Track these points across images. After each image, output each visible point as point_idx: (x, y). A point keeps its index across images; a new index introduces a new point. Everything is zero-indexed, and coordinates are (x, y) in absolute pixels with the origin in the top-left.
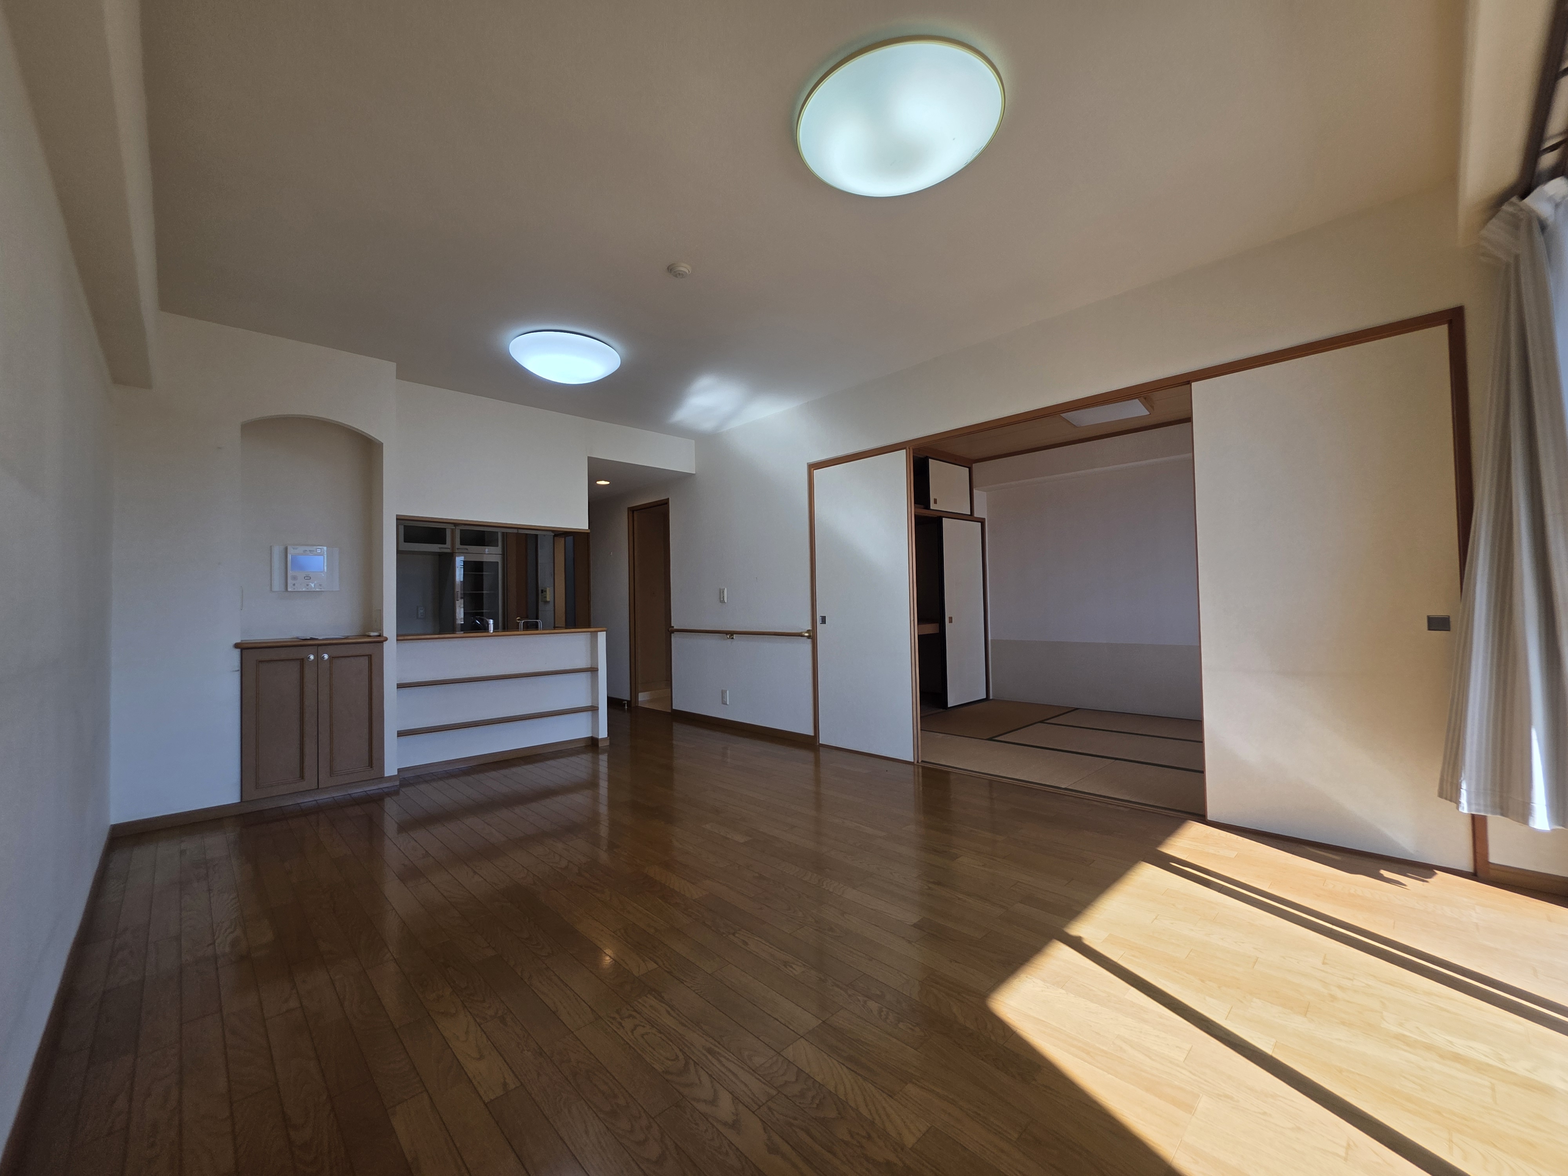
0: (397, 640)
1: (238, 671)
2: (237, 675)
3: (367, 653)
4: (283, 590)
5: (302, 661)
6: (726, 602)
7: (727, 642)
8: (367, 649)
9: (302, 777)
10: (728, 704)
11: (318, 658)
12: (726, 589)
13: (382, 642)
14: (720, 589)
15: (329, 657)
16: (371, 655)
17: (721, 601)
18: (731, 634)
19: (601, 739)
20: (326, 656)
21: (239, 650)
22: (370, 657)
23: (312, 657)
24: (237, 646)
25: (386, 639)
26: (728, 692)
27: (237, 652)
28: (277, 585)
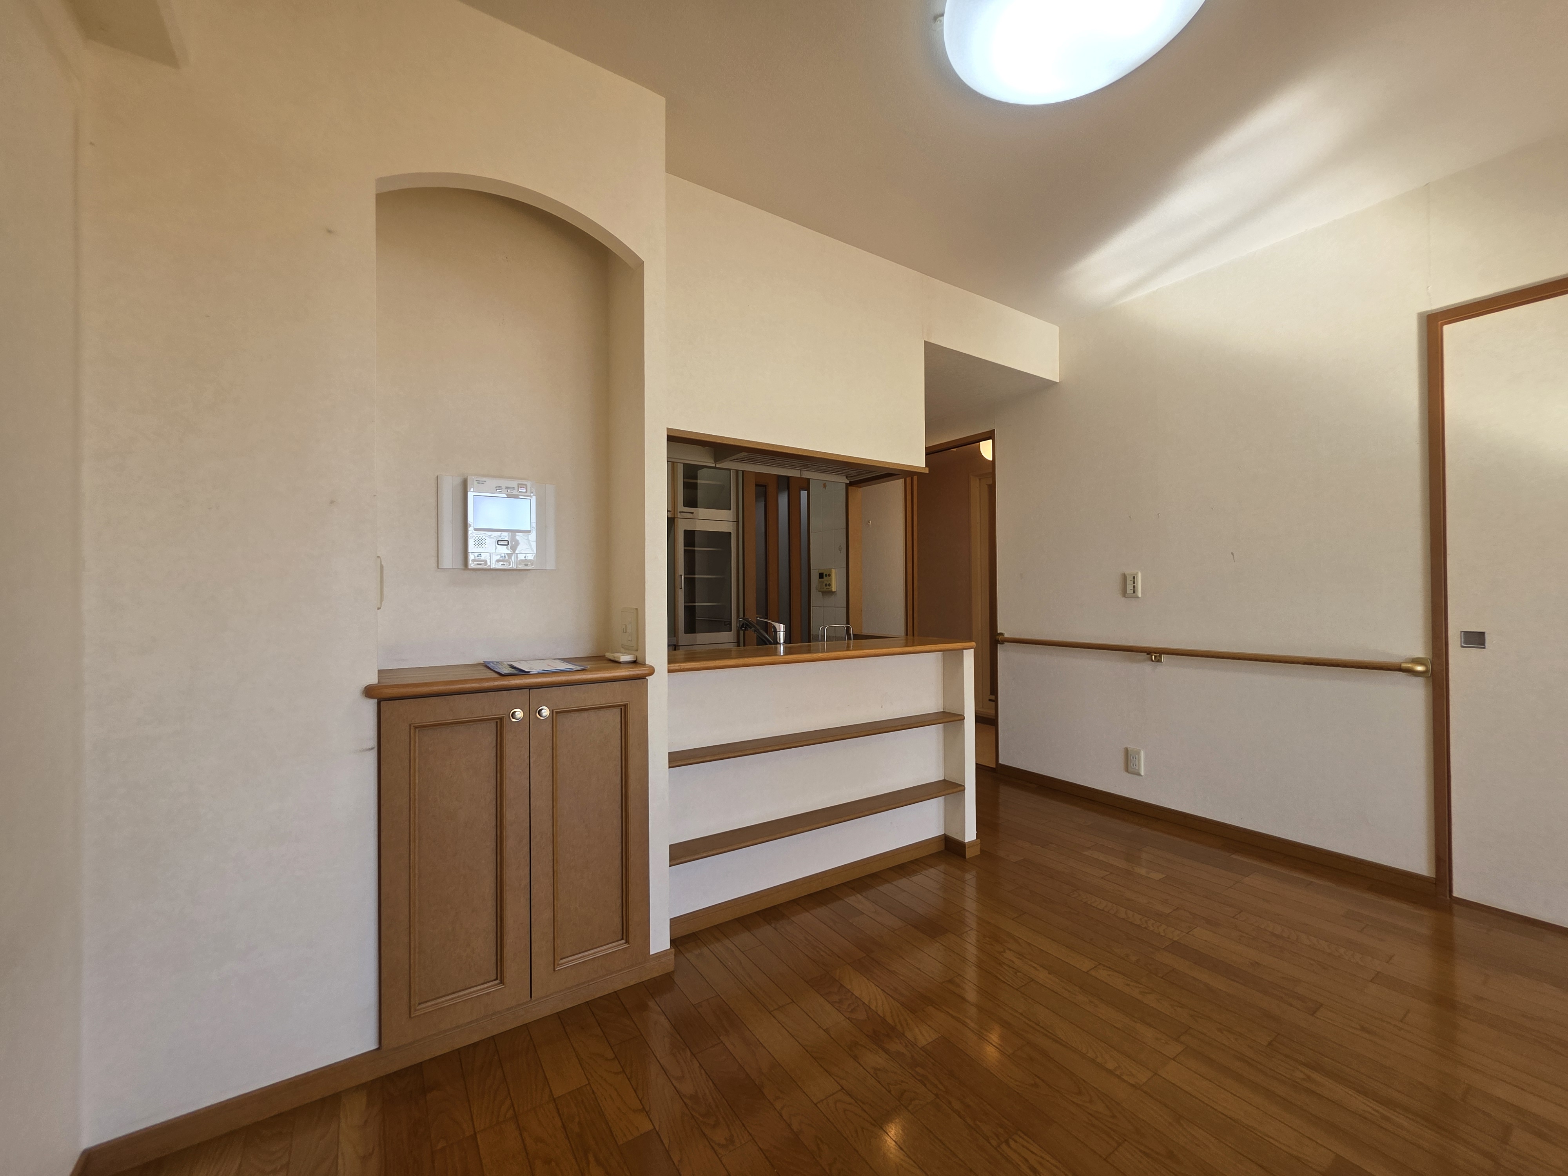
0: (669, 671)
1: (372, 749)
2: (372, 757)
3: (619, 700)
4: (460, 565)
5: (500, 724)
6: (1140, 596)
7: (1145, 668)
8: (616, 694)
9: (500, 977)
10: (1142, 773)
11: (531, 713)
12: (1140, 574)
13: (642, 678)
14: (1124, 577)
15: (552, 712)
16: (626, 706)
17: (1124, 593)
18: (1155, 654)
19: (967, 843)
20: (546, 712)
21: (373, 702)
22: (624, 709)
23: (519, 714)
24: (369, 692)
25: (652, 672)
26: (1142, 753)
27: (370, 706)
28: (449, 558)
